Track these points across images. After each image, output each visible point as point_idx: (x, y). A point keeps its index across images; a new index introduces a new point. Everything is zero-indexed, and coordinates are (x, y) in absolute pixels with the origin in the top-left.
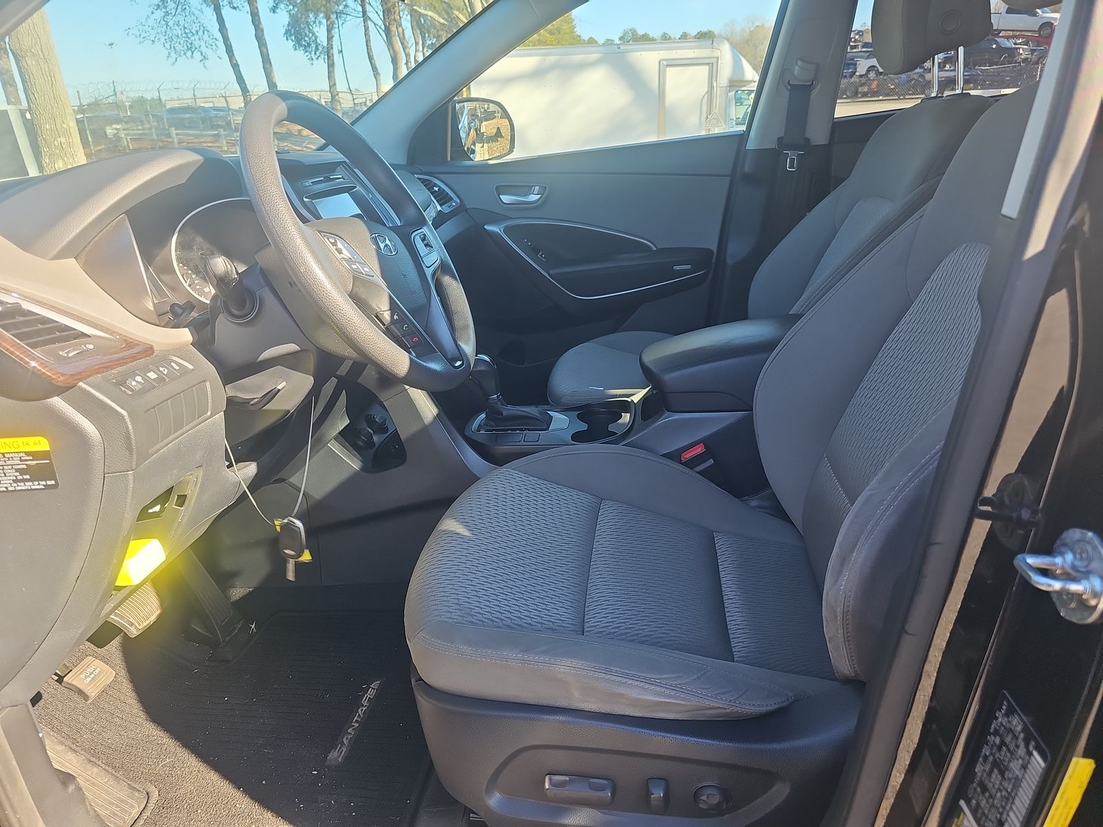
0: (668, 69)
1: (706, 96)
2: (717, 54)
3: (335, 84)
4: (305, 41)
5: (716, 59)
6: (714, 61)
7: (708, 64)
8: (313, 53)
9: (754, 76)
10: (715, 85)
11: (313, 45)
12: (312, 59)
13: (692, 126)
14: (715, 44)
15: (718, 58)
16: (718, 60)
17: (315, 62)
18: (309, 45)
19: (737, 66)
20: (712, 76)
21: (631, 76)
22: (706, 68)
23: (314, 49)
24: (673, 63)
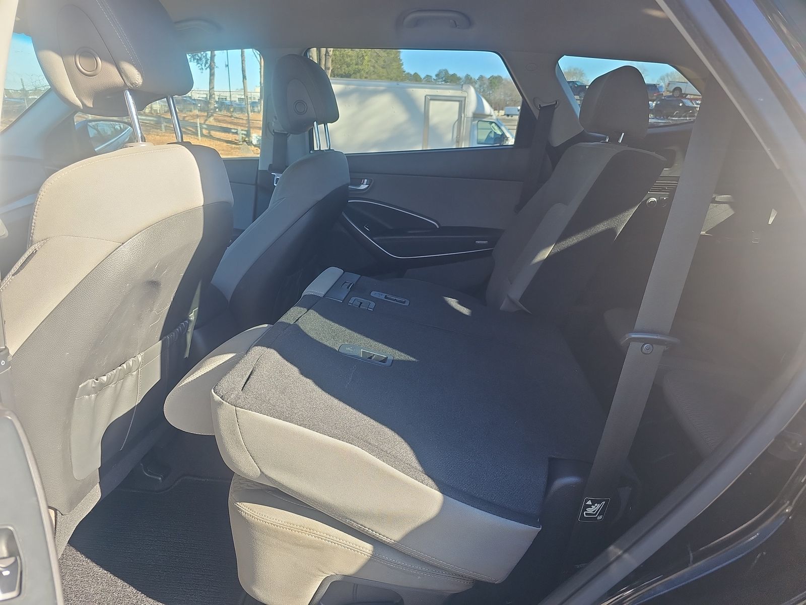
0: (432, 102)
1: (457, 123)
2: (465, 94)
3: (213, 88)
4: (198, 56)
5: (464, 99)
6: (463, 99)
7: (459, 101)
8: (203, 65)
9: (491, 111)
10: (463, 116)
11: (204, 60)
12: (202, 69)
13: (448, 141)
14: (464, 88)
15: (465, 97)
16: (465, 100)
17: (204, 71)
18: (201, 59)
19: (480, 104)
20: (462, 109)
21: (408, 103)
22: (457, 104)
23: (204, 62)
24: (435, 98)
